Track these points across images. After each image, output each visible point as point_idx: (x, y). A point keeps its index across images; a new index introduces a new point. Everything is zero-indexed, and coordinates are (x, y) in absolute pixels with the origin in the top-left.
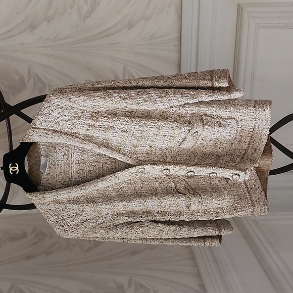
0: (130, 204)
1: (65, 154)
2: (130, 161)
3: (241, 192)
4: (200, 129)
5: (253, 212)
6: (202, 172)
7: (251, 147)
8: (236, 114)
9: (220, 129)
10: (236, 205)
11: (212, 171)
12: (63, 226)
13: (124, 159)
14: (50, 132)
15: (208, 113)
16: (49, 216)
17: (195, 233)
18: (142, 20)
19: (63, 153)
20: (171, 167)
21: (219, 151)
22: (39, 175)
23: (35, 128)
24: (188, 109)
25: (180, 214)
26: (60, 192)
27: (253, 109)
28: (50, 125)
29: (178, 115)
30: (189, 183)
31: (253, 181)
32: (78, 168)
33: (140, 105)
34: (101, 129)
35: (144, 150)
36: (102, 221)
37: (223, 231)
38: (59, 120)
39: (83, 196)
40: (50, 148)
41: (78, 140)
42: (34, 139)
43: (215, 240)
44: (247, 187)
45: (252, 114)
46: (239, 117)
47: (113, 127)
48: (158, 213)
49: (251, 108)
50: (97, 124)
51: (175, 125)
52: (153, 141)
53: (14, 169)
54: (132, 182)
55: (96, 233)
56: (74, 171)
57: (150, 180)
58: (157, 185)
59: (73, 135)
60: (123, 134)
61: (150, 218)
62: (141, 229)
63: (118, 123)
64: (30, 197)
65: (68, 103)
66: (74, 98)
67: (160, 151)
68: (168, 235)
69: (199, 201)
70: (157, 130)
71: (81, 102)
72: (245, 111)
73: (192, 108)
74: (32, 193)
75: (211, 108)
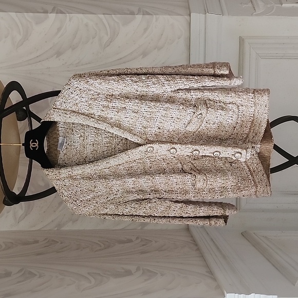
0: (140, 180)
1: (81, 136)
2: (140, 141)
3: (244, 174)
4: (204, 111)
5: (256, 192)
6: (207, 150)
7: (252, 131)
8: (237, 99)
9: (223, 113)
10: (240, 185)
11: (216, 150)
12: (76, 201)
13: (135, 139)
14: (68, 113)
15: (211, 98)
16: (64, 191)
17: (201, 211)
18: (155, 49)
19: (79, 135)
20: (178, 146)
21: (223, 134)
22: (56, 155)
23: (56, 109)
24: (193, 94)
25: (186, 192)
26: (74, 168)
27: (253, 95)
28: (69, 106)
29: (184, 99)
30: (195, 165)
31: (255, 165)
32: (92, 148)
33: (149, 87)
34: (114, 110)
35: (153, 131)
36: (113, 197)
37: (228, 210)
38: (77, 102)
39: (95, 174)
40: (68, 130)
41: (93, 120)
42: (54, 118)
43: (220, 219)
44: (250, 171)
45: (252, 100)
46: (240, 102)
47: (125, 108)
48: (165, 192)
49: (251, 94)
50: (111, 105)
51: (181, 107)
52: (161, 122)
53: (34, 145)
54: (141, 161)
55: (107, 208)
56: (88, 151)
57: (158, 161)
58: (164, 165)
59: (90, 116)
60: (134, 114)
61: (158, 195)
62: (149, 205)
63: (131, 105)
64: (47, 173)
65: (86, 86)
66: (91, 81)
67: (168, 133)
68: (175, 212)
69: (203, 179)
70: (165, 112)
71: (97, 85)
72: (244, 97)
73: (197, 94)
74: (49, 168)
75: (214, 94)
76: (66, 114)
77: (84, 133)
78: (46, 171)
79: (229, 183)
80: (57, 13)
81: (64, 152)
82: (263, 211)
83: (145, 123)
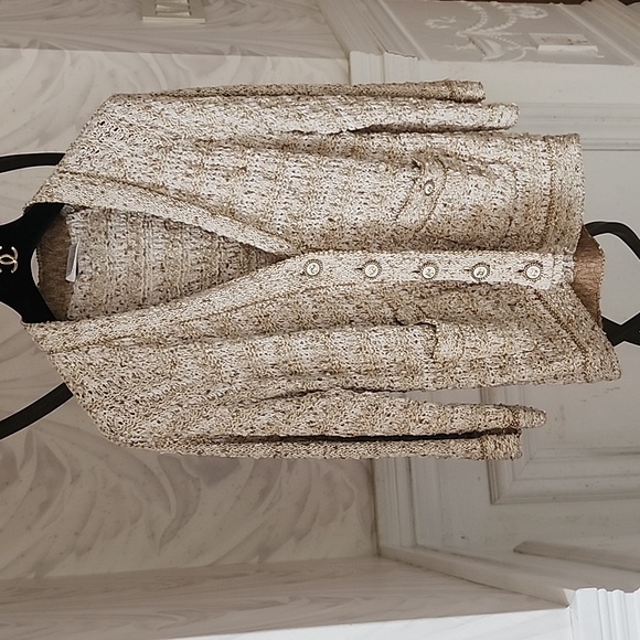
0: (292, 341)
1: (130, 248)
2: (286, 248)
5: (584, 365)
7: (552, 229)
8: (509, 153)
9: (482, 182)
10: (543, 349)
11: (479, 260)
12: (122, 402)
13: (270, 245)
14: (98, 181)
15: (450, 149)
16: (87, 379)
17: (456, 415)
19: (125, 246)
20: (382, 257)
21: (486, 233)
22: (62, 295)
23: (65, 173)
24: (406, 140)
25: (414, 372)
26: (116, 317)
27: (544, 144)
28: (100, 166)
29: (386, 154)
30: (424, 309)
31: (570, 308)
32: (159, 276)
33: (303, 118)
34: (218, 172)
35: (317, 227)
36: (223, 390)
38: (121, 155)
39: (172, 333)
40: (94, 235)
41: (165, 198)
42: (61, 195)
43: (508, 437)
44: (559, 321)
45: (543, 154)
46: (517, 160)
47: (245, 168)
48: (359, 373)
49: (539, 142)
50: (208, 161)
51: (382, 167)
52: (335, 205)
53: (6, 260)
54: (291, 301)
55: (208, 418)
56: (150, 285)
57: (333, 300)
58: (351, 311)
59: (155, 190)
60: (267, 183)
61: (340, 380)
62: (323, 402)
63: (258, 161)
64: (40, 333)
65: (144, 116)
66: (158, 106)
67: (354, 232)
68: (390, 419)
69: (455, 334)
70: (345, 178)
71: (173, 114)
72: (526, 148)
73: (415, 140)
74: (45, 322)
75: (454, 140)
76: (92, 184)
77: (138, 242)
78: (37, 330)
79: (517, 344)
80: (41, 48)
81: (85, 288)
82: (556, 497)
83: (296, 206)
